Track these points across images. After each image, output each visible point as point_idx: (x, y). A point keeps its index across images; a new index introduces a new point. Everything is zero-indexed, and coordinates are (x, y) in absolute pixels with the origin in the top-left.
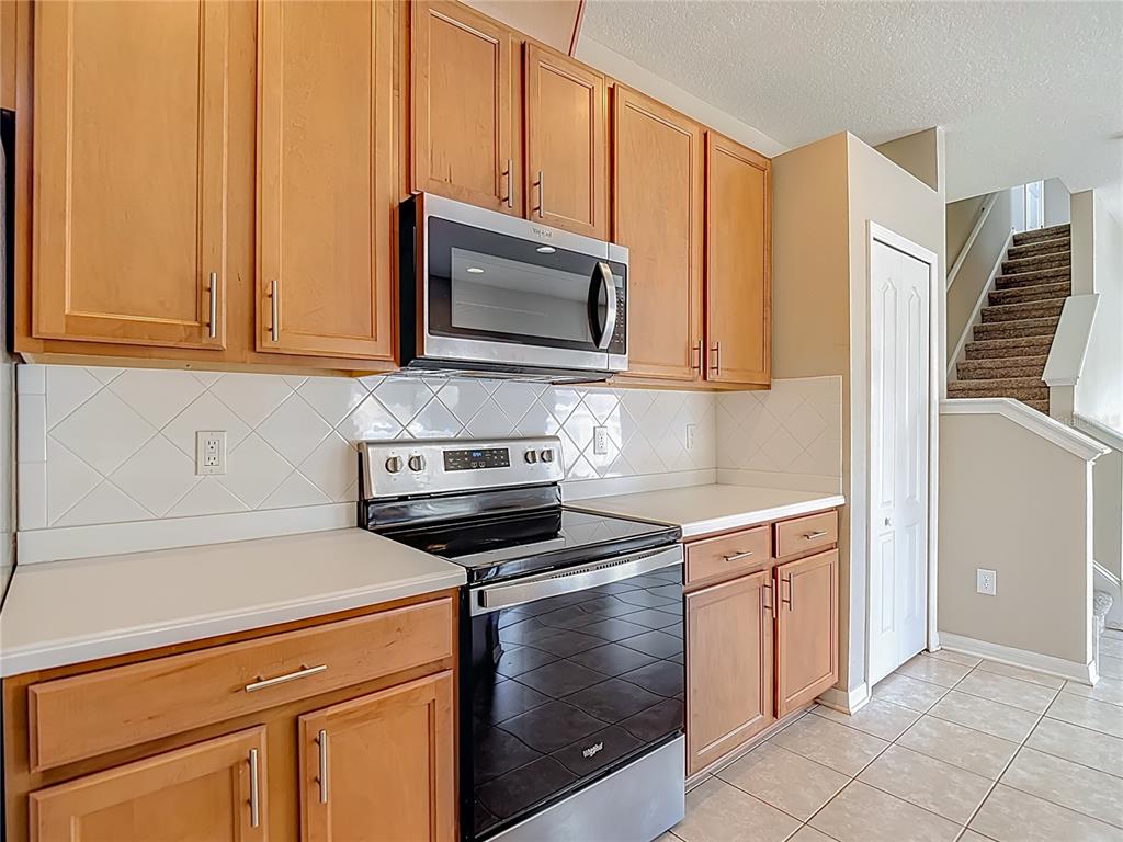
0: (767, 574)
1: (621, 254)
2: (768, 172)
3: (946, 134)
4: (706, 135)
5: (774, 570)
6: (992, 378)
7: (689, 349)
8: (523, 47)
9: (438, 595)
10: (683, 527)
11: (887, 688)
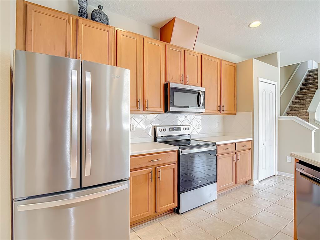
0: (234, 154)
1: (203, 89)
2: (235, 67)
3: (280, 53)
4: (221, 61)
5: (236, 153)
6: (299, 110)
7: (217, 107)
8: (185, 51)
9: (174, 151)
10: (216, 142)
11: (264, 182)
